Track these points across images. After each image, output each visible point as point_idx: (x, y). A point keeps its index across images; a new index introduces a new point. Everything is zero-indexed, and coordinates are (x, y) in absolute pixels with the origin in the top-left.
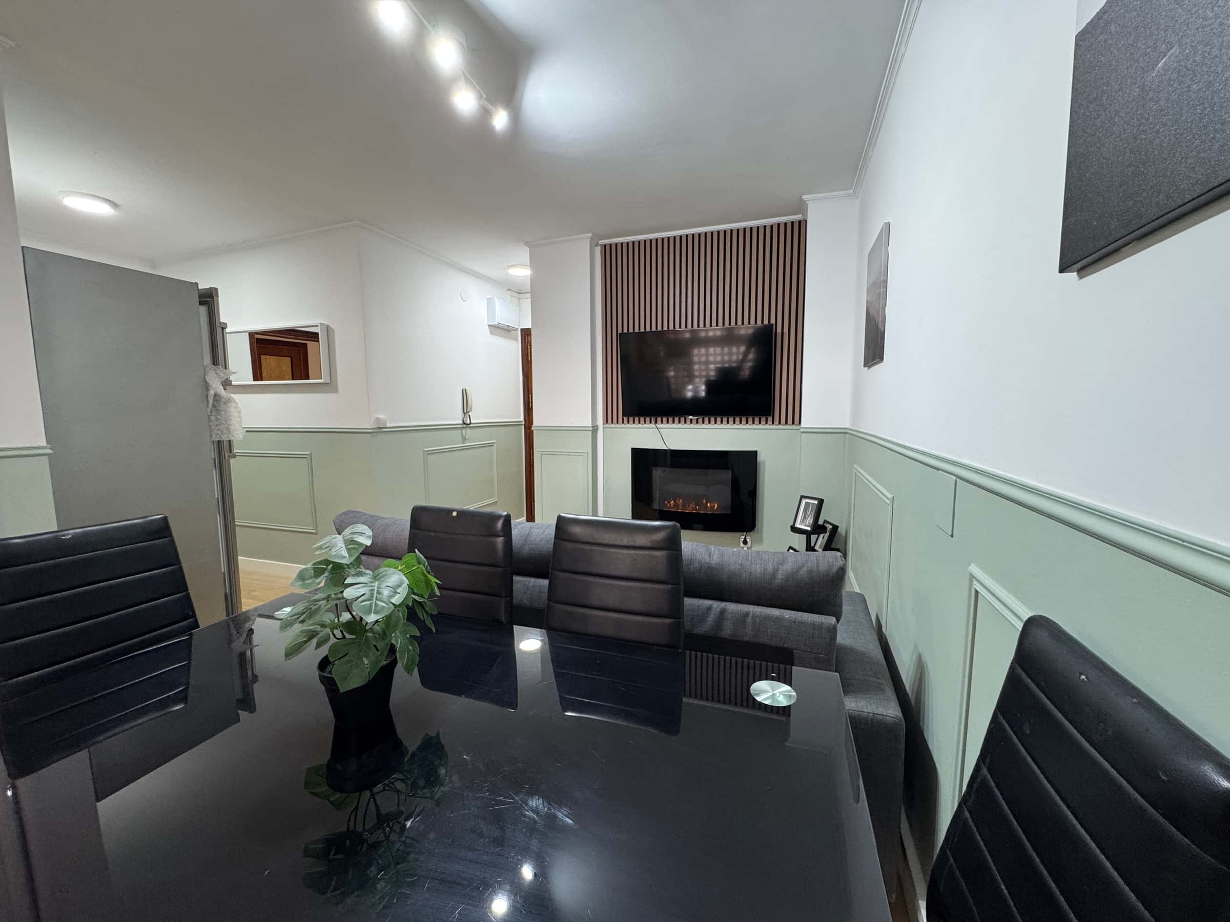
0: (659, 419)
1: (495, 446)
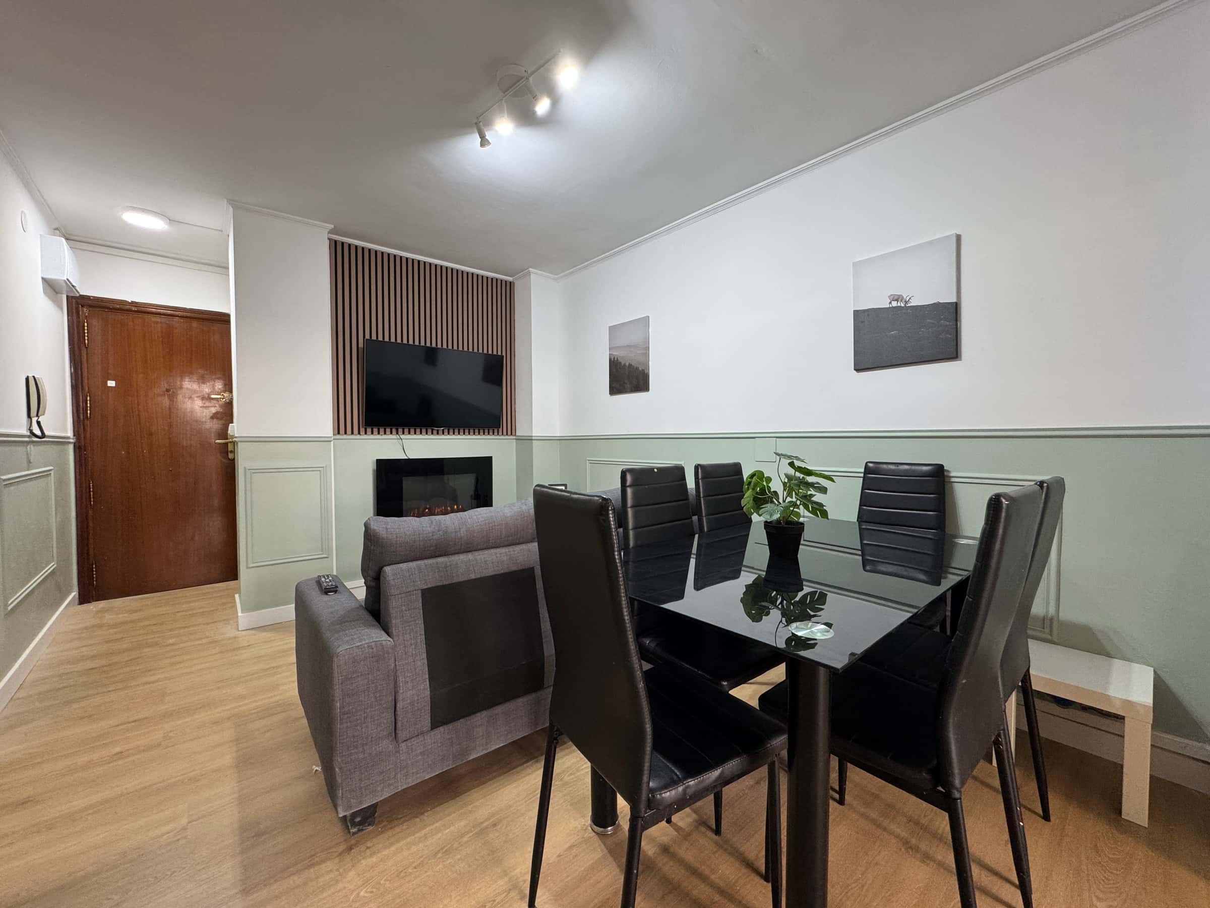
0: (400, 430)
1: (52, 474)
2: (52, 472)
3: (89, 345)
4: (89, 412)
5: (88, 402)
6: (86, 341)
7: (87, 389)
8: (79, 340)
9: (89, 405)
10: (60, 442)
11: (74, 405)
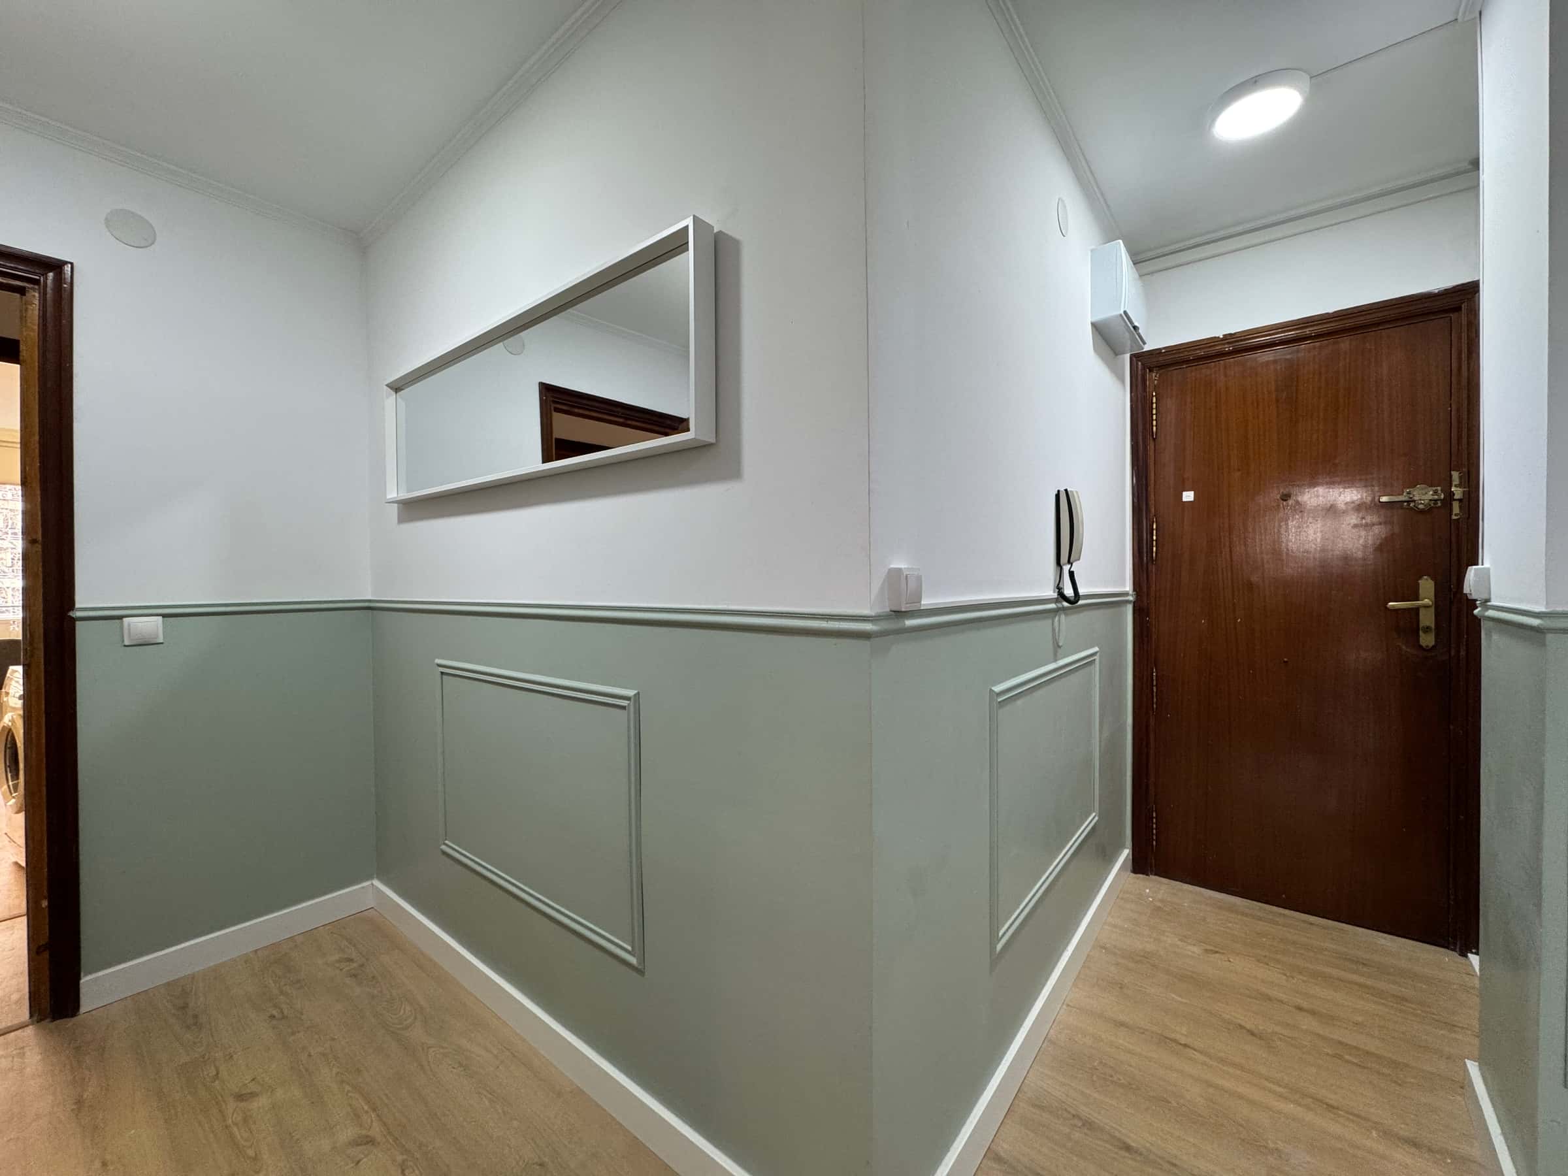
1: (1097, 662)
2: (1097, 657)
3: (1159, 434)
4: (1154, 549)
5: (1155, 532)
6: (1154, 428)
7: (1153, 510)
8: (1144, 428)
9: (1155, 538)
10: (1109, 603)
11: (1136, 538)
